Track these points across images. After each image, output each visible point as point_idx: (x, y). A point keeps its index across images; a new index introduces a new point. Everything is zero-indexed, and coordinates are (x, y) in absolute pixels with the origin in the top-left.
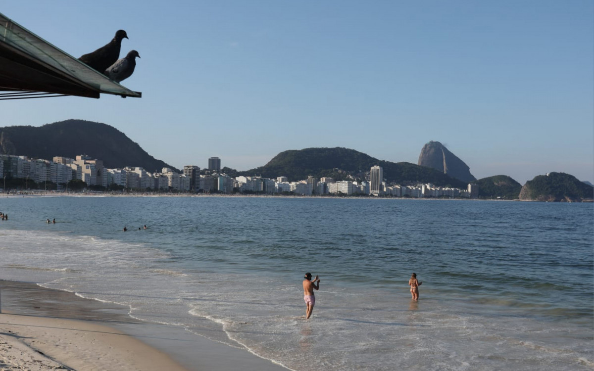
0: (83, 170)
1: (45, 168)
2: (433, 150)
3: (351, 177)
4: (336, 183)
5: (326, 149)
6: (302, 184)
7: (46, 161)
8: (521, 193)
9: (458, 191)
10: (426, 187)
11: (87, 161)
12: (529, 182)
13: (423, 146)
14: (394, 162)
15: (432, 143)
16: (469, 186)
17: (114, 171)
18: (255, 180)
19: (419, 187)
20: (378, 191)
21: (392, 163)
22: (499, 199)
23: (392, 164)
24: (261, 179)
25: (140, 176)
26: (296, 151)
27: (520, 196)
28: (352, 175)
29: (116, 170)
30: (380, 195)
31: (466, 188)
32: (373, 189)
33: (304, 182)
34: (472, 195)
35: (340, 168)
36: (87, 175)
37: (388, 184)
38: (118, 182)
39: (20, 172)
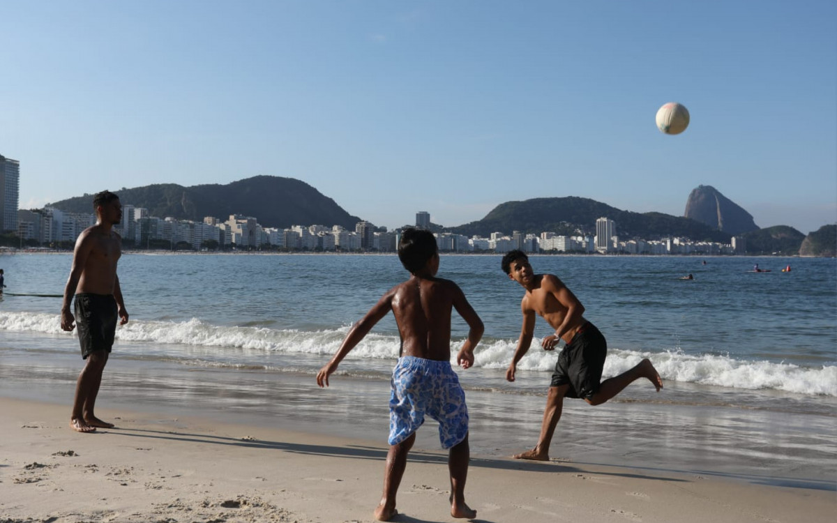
0: (232, 229)
1: (188, 229)
2: (703, 196)
3: (579, 231)
4: (552, 239)
5: (556, 199)
6: (505, 240)
7: (191, 222)
8: (802, 248)
9: (718, 246)
10: (672, 242)
11: (240, 221)
12: (812, 234)
13: (690, 192)
14: (640, 212)
15: (701, 187)
16: (733, 240)
17: (271, 231)
18: (443, 236)
19: (663, 242)
20: (606, 248)
21: (637, 213)
22: (775, 255)
23: (638, 215)
24: (451, 236)
25: (301, 235)
26: (518, 202)
27: (800, 251)
28: (580, 229)
29: (272, 229)
30: (608, 252)
31: (730, 242)
32: (600, 244)
33: (507, 238)
34: (737, 251)
35: (568, 221)
36: (237, 235)
37: (621, 238)
38: (273, 241)
39: (159, 233)
